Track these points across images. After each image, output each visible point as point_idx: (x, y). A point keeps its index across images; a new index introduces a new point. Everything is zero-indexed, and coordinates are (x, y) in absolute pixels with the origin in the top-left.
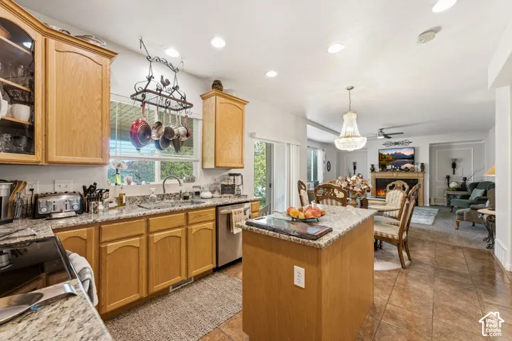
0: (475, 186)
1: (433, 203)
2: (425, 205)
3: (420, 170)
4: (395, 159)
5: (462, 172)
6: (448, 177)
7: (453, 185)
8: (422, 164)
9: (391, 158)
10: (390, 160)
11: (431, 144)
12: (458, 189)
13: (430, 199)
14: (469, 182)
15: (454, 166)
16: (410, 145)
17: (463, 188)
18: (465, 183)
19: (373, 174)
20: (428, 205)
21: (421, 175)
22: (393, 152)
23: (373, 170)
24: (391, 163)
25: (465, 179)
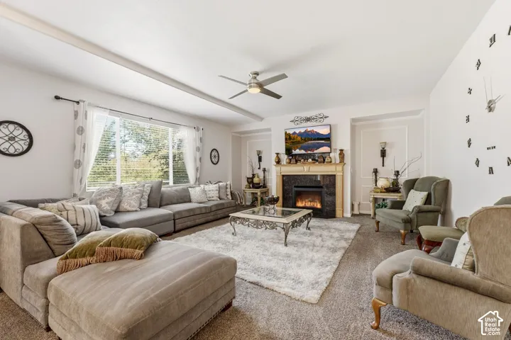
0: (411, 184)
1: (356, 212)
2: (345, 215)
3: (338, 161)
4: (305, 141)
5: (392, 163)
6: (376, 171)
7: (382, 183)
8: (342, 150)
9: (299, 138)
10: (299, 142)
11: (354, 120)
12: (388, 190)
13: (352, 206)
14: (402, 180)
15: (383, 154)
16: (326, 121)
17: (394, 188)
18: (397, 179)
19: (278, 168)
20: (349, 215)
21: (339, 168)
22: (303, 131)
23: (278, 162)
24: (300, 146)
25: (397, 173)
